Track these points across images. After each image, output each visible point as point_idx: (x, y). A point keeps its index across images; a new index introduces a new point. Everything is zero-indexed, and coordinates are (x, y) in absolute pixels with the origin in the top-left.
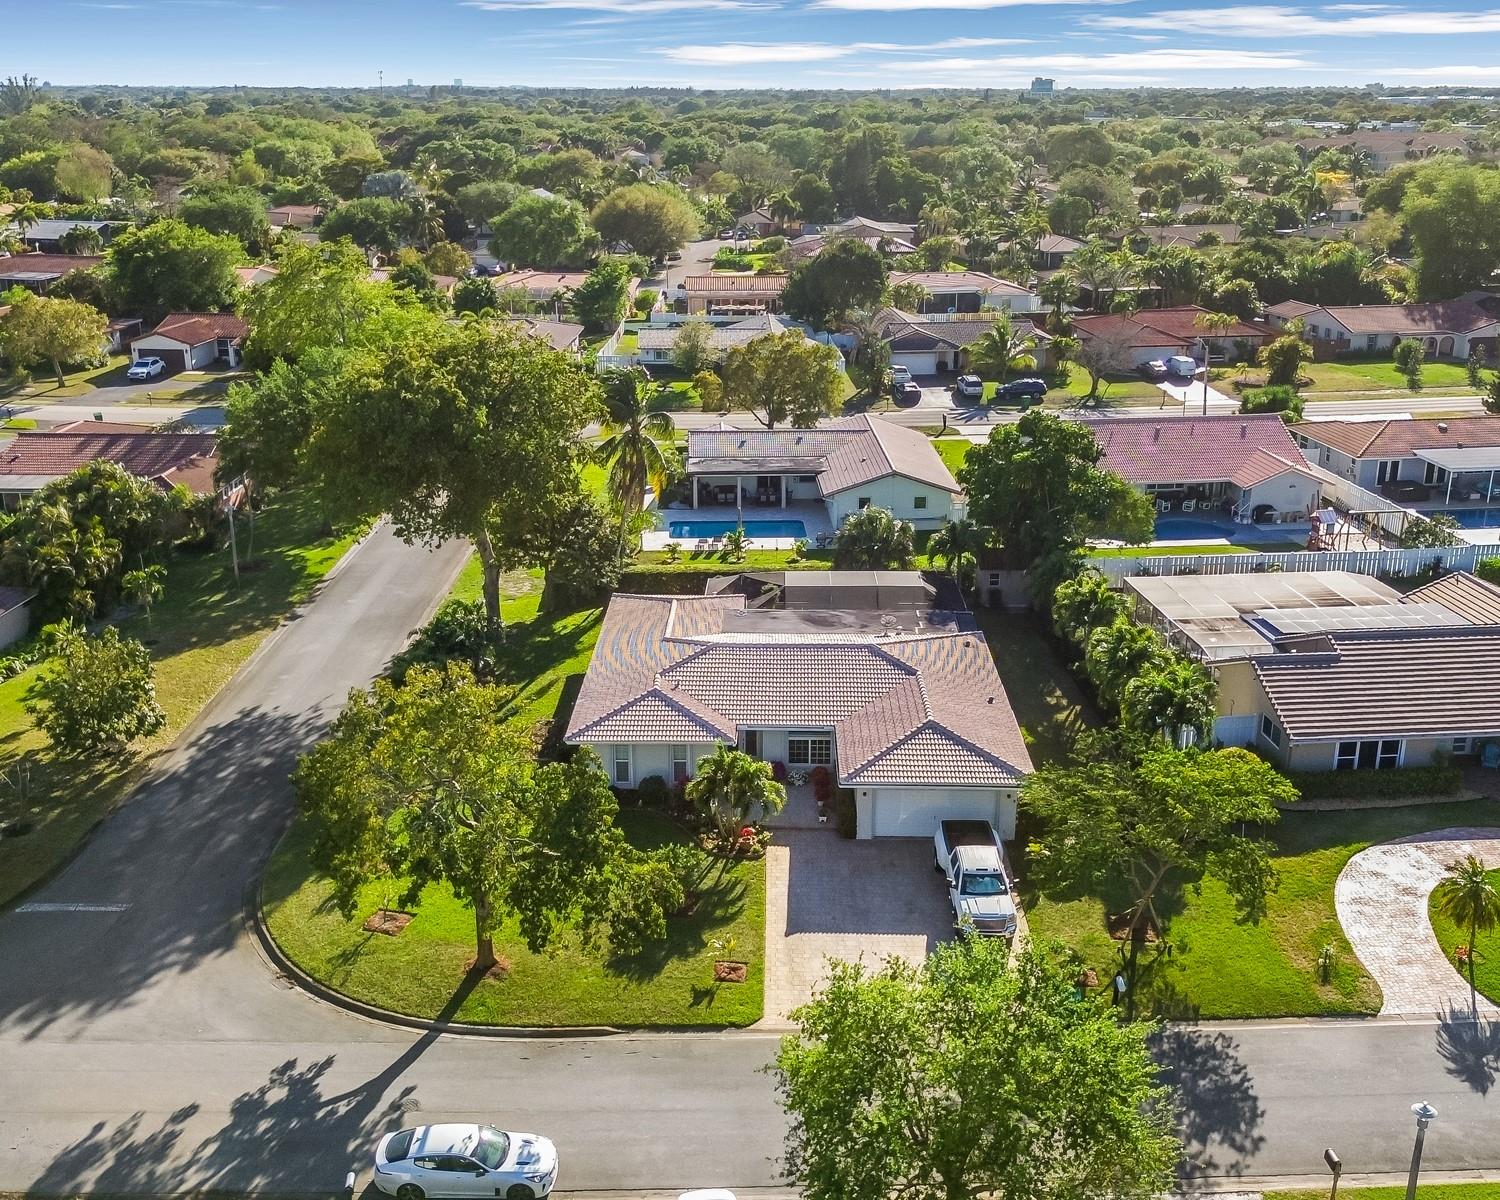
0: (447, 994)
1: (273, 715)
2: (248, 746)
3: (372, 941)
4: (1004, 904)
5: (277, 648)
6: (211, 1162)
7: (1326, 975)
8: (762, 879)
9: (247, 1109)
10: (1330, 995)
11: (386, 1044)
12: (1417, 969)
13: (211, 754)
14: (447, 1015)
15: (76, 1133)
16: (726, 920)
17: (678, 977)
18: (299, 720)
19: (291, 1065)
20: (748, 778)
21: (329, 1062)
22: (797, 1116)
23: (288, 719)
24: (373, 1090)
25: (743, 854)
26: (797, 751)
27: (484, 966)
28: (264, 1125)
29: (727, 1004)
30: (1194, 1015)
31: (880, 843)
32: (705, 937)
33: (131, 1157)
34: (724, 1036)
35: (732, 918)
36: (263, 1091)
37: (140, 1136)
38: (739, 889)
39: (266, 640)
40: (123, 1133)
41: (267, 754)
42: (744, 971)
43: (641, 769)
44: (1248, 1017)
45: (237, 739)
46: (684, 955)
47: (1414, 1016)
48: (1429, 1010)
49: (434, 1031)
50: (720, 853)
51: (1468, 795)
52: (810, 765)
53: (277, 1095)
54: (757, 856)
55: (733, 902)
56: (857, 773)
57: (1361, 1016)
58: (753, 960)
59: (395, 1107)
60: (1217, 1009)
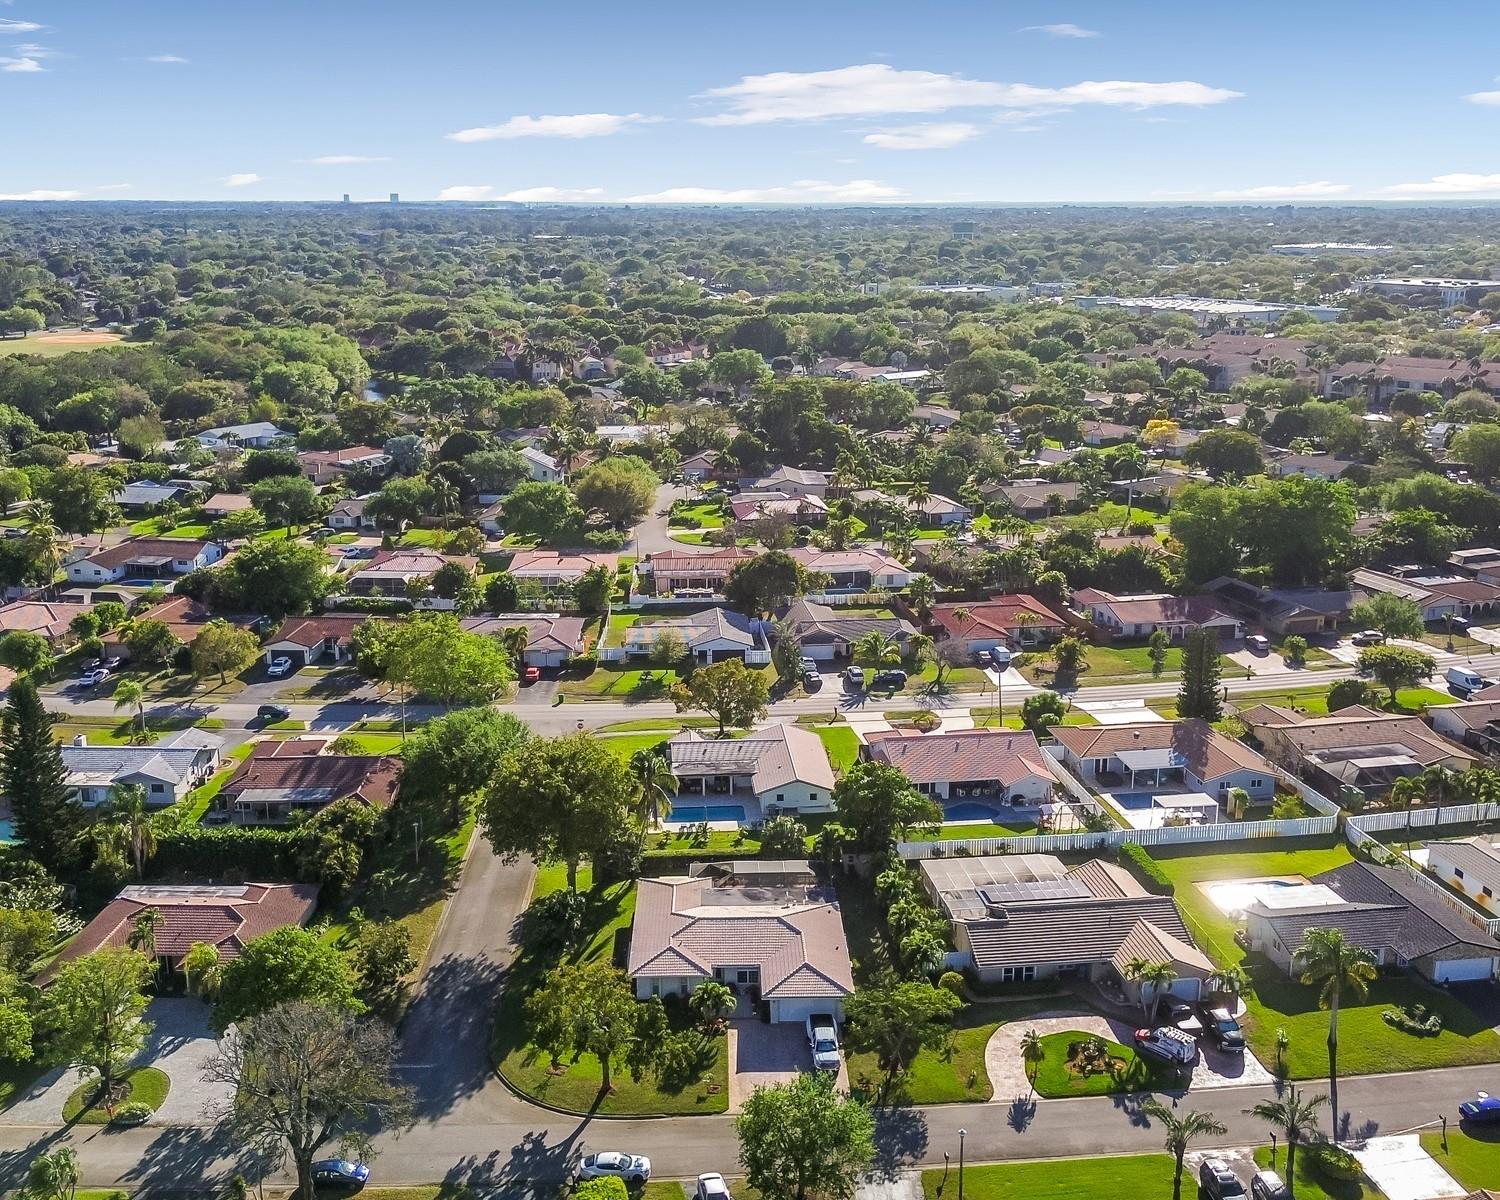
0: (592, 1102)
1: (460, 960)
2: (454, 980)
3: (552, 1079)
4: (836, 1056)
5: (452, 913)
6: (508, 1174)
7: (971, 1084)
8: (726, 1045)
9: (517, 1152)
10: (971, 1093)
11: (569, 1125)
12: (1012, 1081)
13: (436, 985)
14: (593, 1111)
15: (454, 1162)
16: (709, 1067)
17: (689, 1093)
18: (476, 962)
19: (531, 1134)
20: (719, 996)
21: (546, 1132)
22: (742, 1141)
23: (470, 961)
24: (568, 1143)
25: (717, 1032)
26: (742, 976)
27: (605, 1090)
28: (526, 1159)
29: (712, 1102)
30: (911, 1104)
31: (782, 1025)
32: (700, 1075)
33: (477, 1171)
34: (712, 1117)
35: (711, 1066)
36: (523, 1145)
37: (479, 1162)
38: (715, 1050)
39: (445, 907)
40: (471, 1162)
41: (465, 984)
42: (721, 1089)
43: (666, 989)
44: (934, 1103)
45: (447, 975)
46: (691, 1084)
47: (1004, 1101)
48: (1011, 1098)
49: (588, 1119)
50: (706, 1033)
51: (1065, 993)
52: (748, 984)
53: (528, 1147)
54: (724, 1034)
55: (712, 1058)
56: (770, 992)
57: (982, 1102)
58: (723, 1083)
59: (577, 1150)
60: (921, 1101)
